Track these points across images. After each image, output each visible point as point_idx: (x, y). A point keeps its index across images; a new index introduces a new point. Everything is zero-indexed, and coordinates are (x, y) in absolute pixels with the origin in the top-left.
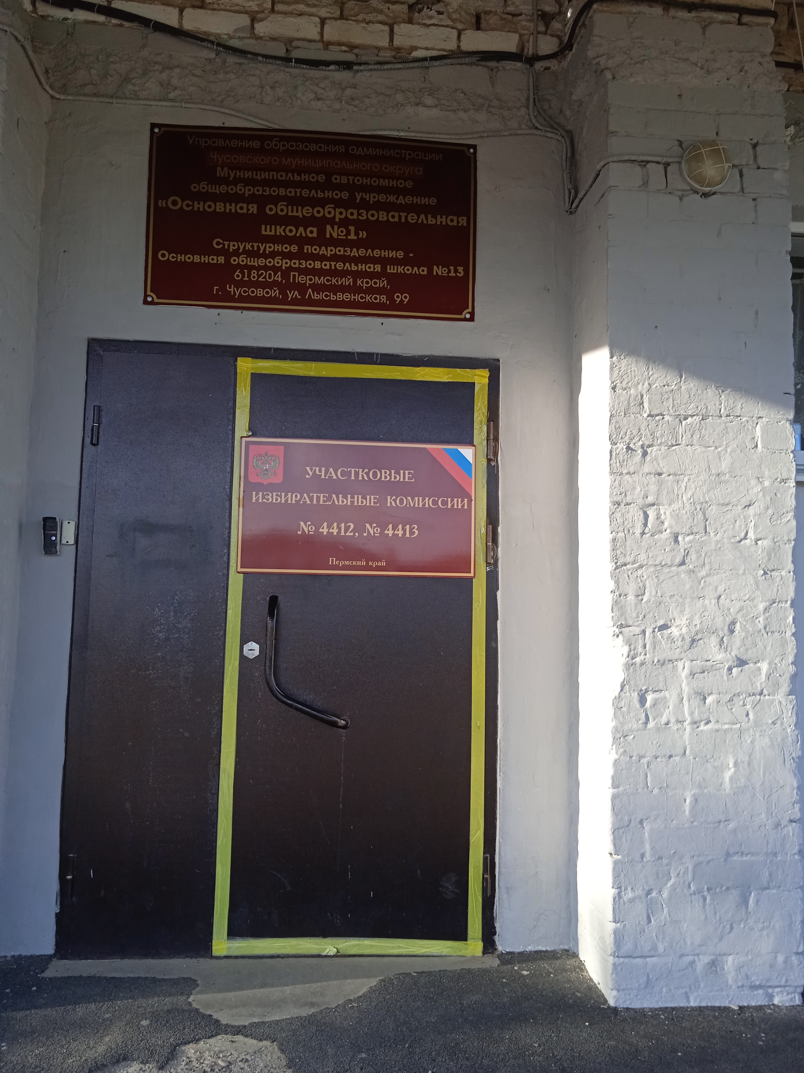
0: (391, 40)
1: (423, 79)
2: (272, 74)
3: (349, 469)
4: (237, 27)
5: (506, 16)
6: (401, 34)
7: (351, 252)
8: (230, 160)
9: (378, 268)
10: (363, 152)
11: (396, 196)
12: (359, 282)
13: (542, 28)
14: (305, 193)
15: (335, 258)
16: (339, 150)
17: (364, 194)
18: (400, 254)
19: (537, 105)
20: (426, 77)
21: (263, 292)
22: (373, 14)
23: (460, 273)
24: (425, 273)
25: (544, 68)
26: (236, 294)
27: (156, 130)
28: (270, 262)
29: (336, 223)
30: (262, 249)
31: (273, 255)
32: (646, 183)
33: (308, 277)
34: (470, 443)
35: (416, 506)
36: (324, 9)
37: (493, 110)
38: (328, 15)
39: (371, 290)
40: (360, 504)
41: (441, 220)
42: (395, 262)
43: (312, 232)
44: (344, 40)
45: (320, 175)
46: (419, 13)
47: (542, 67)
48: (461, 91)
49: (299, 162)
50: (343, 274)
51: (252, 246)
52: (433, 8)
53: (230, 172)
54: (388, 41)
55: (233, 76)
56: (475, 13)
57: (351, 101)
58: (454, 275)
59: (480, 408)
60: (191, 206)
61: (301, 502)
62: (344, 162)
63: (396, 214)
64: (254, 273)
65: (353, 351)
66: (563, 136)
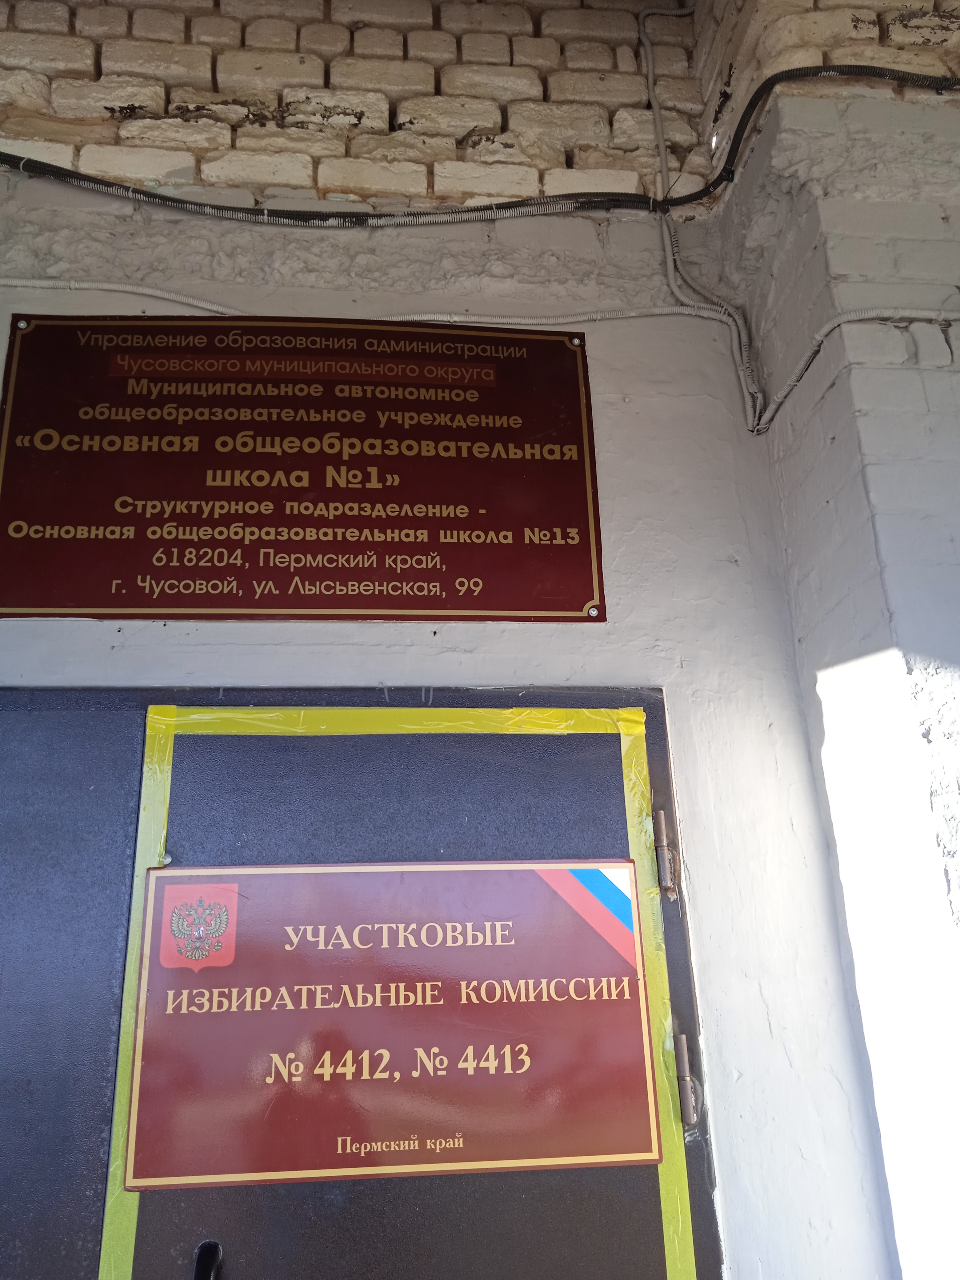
0: (431, 185)
1: (487, 238)
2: (230, 235)
3: (376, 926)
4: (172, 169)
5: (612, 152)
6: (447, 175)
7: (373, 509)
8: (152, 368)
9: (423, 536)
10: (389, 347)
11: (449, 416)
12: (388, 561)
13: (674, 164)
14: (287, 415)
15: (343, 521)
16: (347, 345)
17: (393, 414)
18: (462, 511)
19: (681, 269)
20: (492, 235)
21: (206, 587)
22: (399, 149)
23: (573, 539)
24: (510, 540)
25: (684, 218)
26: (154, 592)
27: (22, 325)
28: (221, 533)
29: (345, 463)
30: (207, 510)
31: (227, 520)
32: (915, 356)
33: (293, 557)
34: (624, 856)
35: (523, 999)
36: (319, 143)
37: (606, 280)
38: (327, 152)
39: (410, 575)
40: (402, 1003)
41: (531, 451)
42: (454, 524)
43: (299, 479)
44: (352, 185)
45: (314, 386)
46: (474, 147)
47: (681, 217)
48: (550, 253)
49: (276, 366)
50: (359, 548)
51: (189, 507)
52: (495, 140)
53: (152, 385)
54: (426, 185)
55: (163, 240)
56: (563, 150)
57: (366, 273)
58: (563, 542)
59: (634, 784)
60: (77, 443)
61: (274, 1008)
62: (356, 365)
63: (452, 445)
64: (190, 554)
65: (380, 686)
66: (730, 315)
